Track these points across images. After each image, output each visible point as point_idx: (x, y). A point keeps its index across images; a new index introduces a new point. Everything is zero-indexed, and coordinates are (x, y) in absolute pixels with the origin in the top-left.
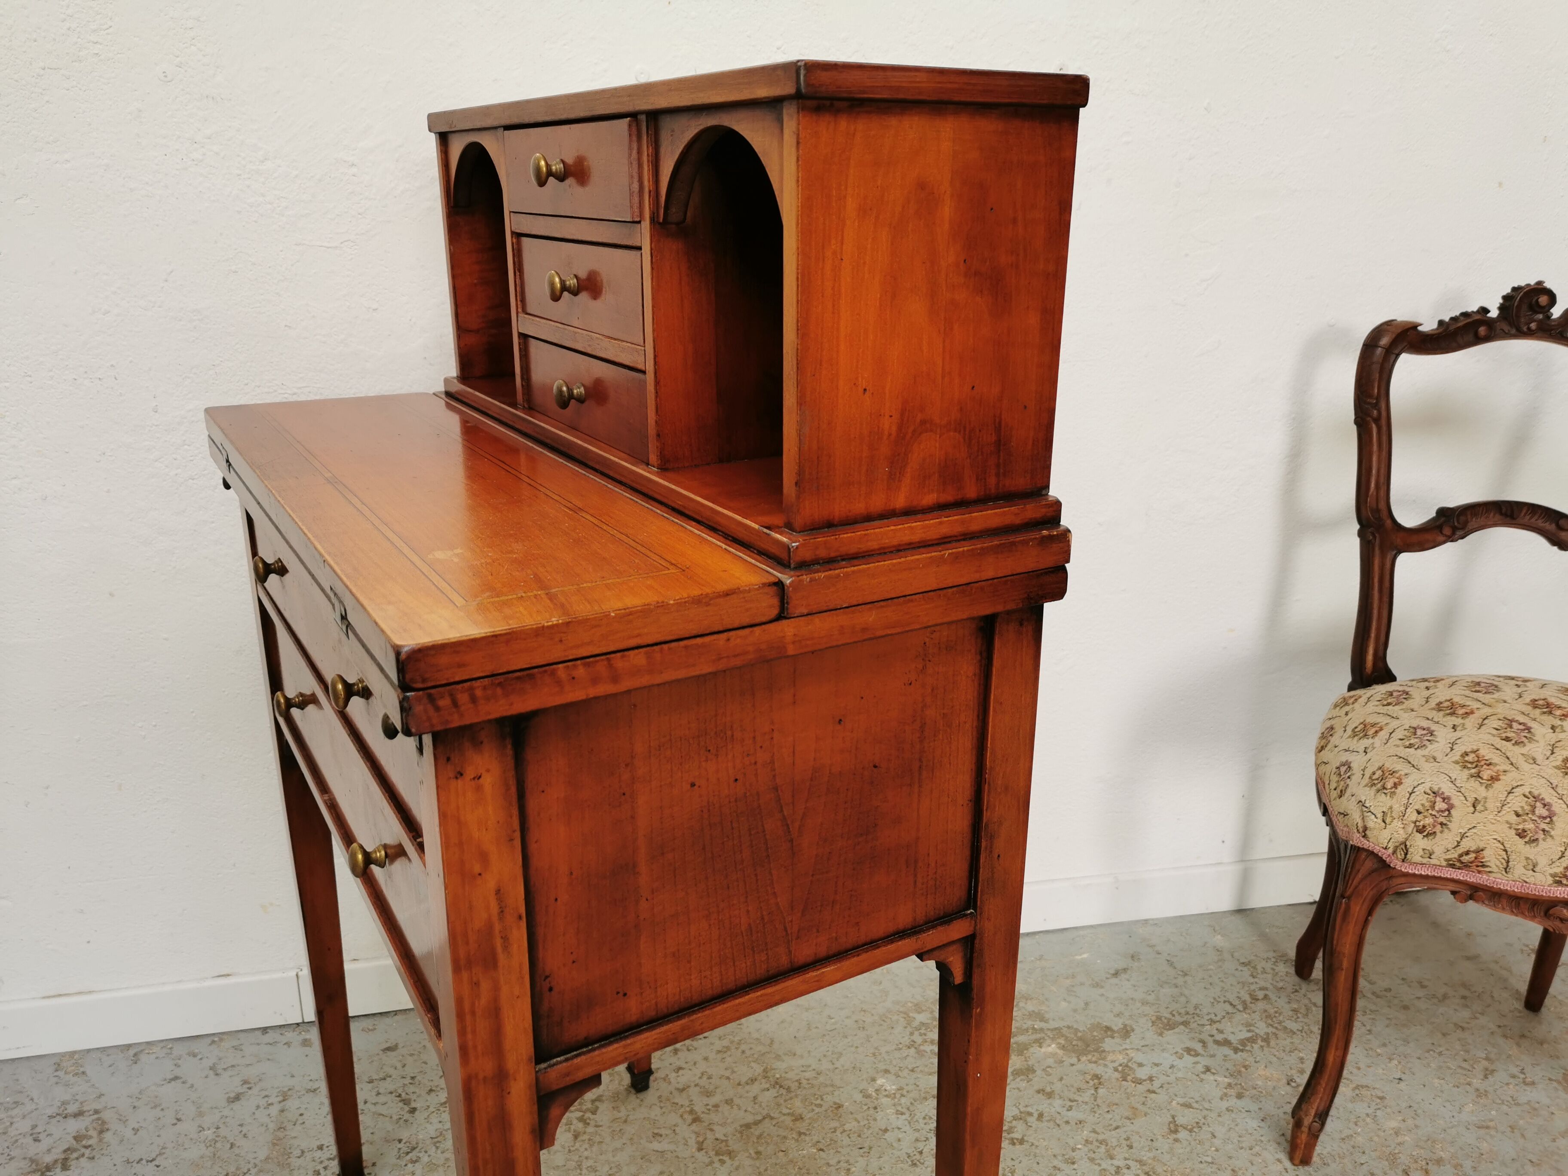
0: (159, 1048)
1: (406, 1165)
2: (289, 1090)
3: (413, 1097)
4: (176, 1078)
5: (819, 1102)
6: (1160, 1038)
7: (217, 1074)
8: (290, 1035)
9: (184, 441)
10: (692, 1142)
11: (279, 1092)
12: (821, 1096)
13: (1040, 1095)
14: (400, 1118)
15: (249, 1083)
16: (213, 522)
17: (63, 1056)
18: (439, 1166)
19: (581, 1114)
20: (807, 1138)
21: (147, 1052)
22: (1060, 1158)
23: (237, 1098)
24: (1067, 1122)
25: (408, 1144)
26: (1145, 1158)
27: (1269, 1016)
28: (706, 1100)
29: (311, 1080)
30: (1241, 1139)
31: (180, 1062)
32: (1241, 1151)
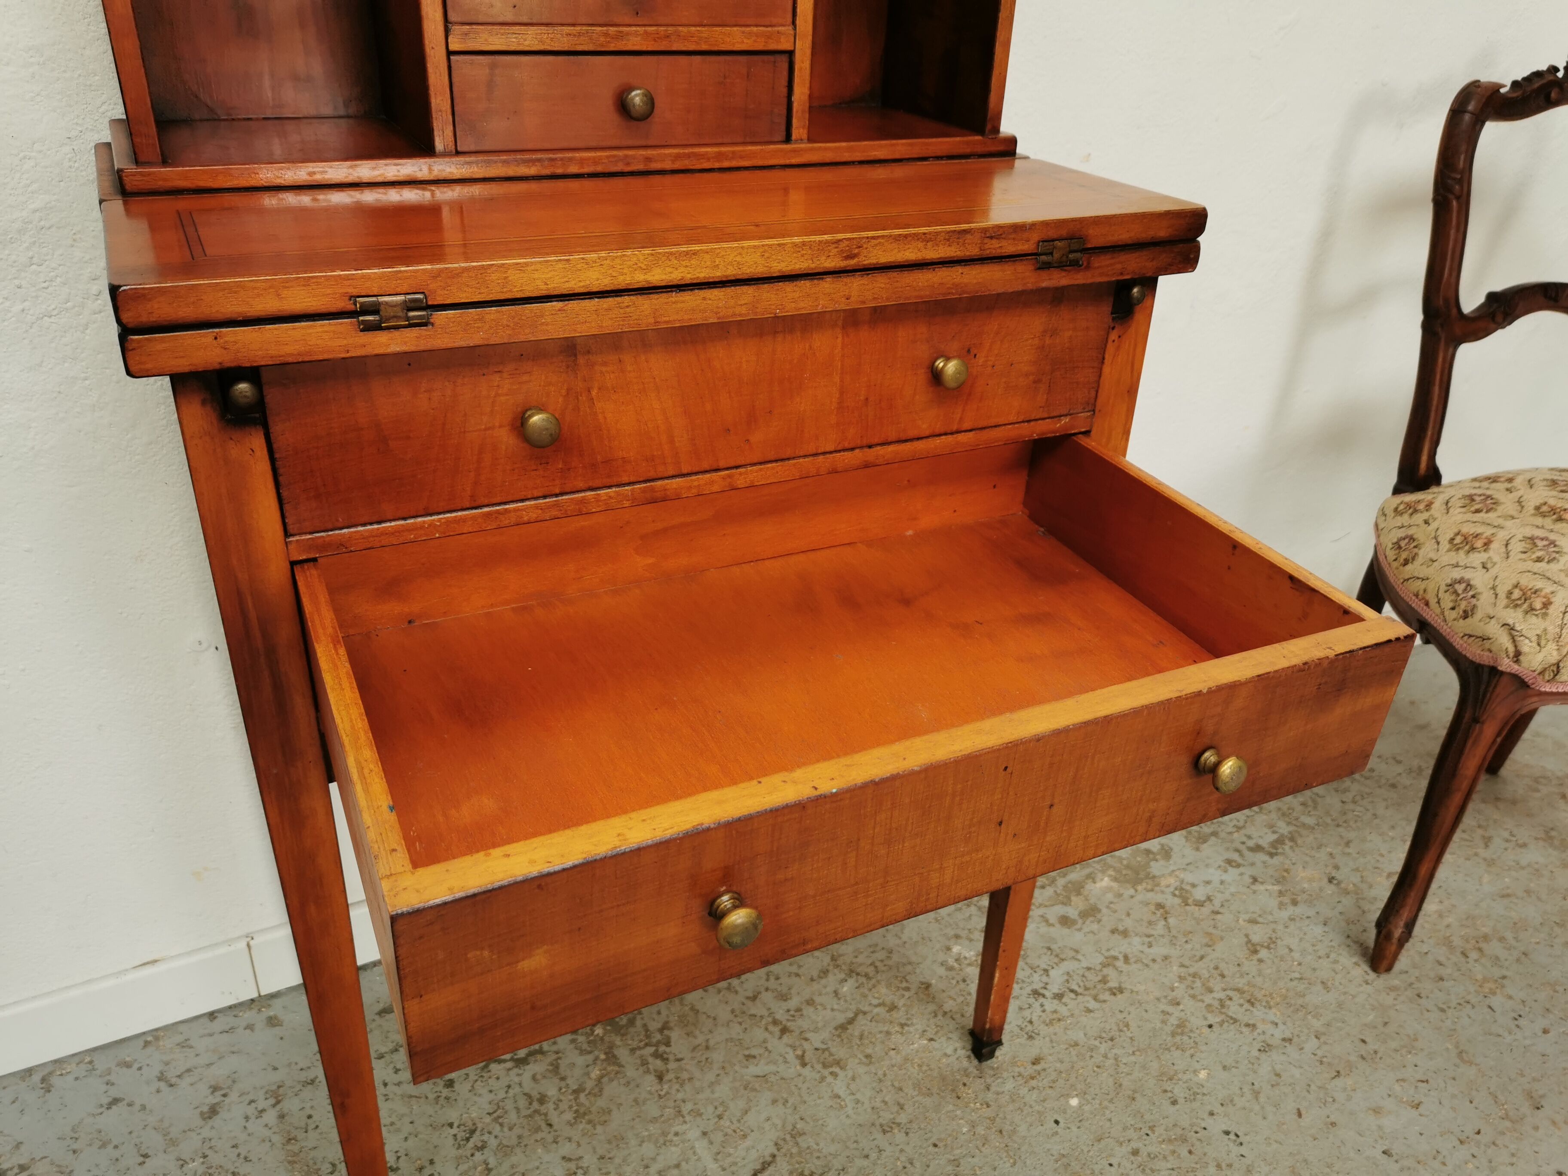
0: (74, 1065)
1: (472, 1155)
2: (279, 1087)
4: (115, 1101)
5: (904, 985)
6: (1198, 853)
7: (171, 1085)
8: (248, 1016)
9: (32, 258)
10: (791, 1056)
11: (266, 1093)
12: (904, 978)
13: (1116, 935)
15: (221, 1089)
16: (86, 379)
18: (513, 1147)
19: (654, 1049)
20: (911, 1029)
21: (59, 1073)
22: (1163, 1000)
23: (213, 1111)
24: (1154, 960)
25: (462, 1127)
26: (1240, 986)
27: (1284, 815)
28: (785, 1005)
29: (301, 1069)
30: (1315, 948)
31: (112, 1078)
32: (1321, 961)
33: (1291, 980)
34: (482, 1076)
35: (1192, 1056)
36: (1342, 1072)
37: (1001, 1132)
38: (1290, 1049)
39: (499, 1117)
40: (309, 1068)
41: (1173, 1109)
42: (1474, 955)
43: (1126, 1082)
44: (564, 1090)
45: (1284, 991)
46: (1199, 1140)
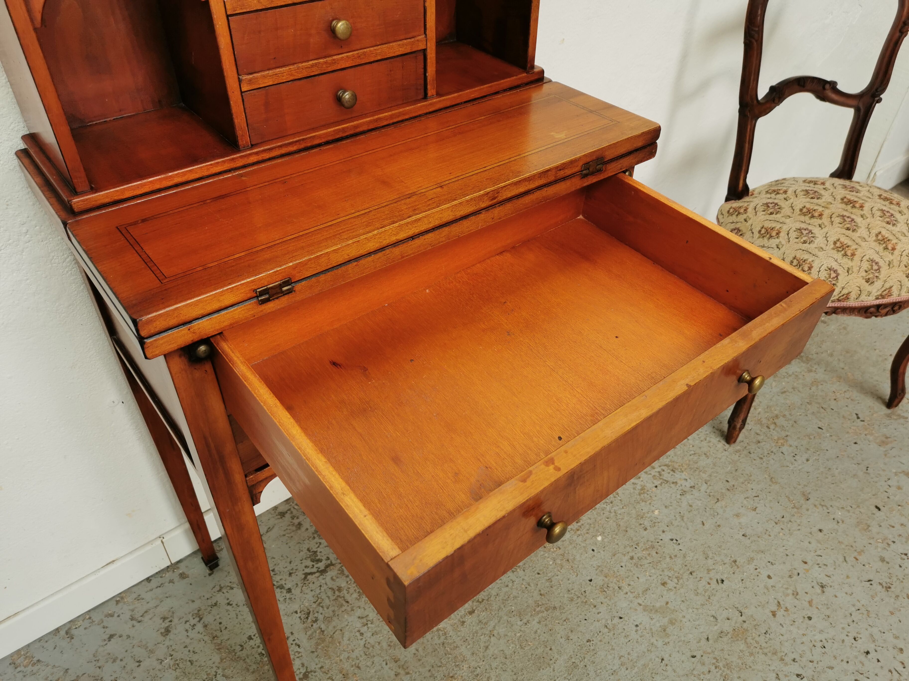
0: (81, 622)
1: (312, 626)
2: (199, 611)
3: (283, 582)
4: (111, 637)
7: (139, 622)
8: (168, 575)
11: (193, 615)
14: (285, 599)
15: (168, 618)
17: (12, 657)
18: (331, 617)
21: (74, 628)
23: (167, 631)
25: (303, 612)
29: (208, 599)
30: (699, 436)
31: (105, 624)
32: (702, 443)
33: (690, 455)
34: (305, 584)
35: (650, 504)
36: (720, 499)
37: (568, 560)
38: (695, 492)
39: (320, 603)
40: (211, 597)
41: (645, 532)
42: (772, 427)
43: (622, 524)
44: (349, 582)
45: (687, 462)
46: (660, 546)
